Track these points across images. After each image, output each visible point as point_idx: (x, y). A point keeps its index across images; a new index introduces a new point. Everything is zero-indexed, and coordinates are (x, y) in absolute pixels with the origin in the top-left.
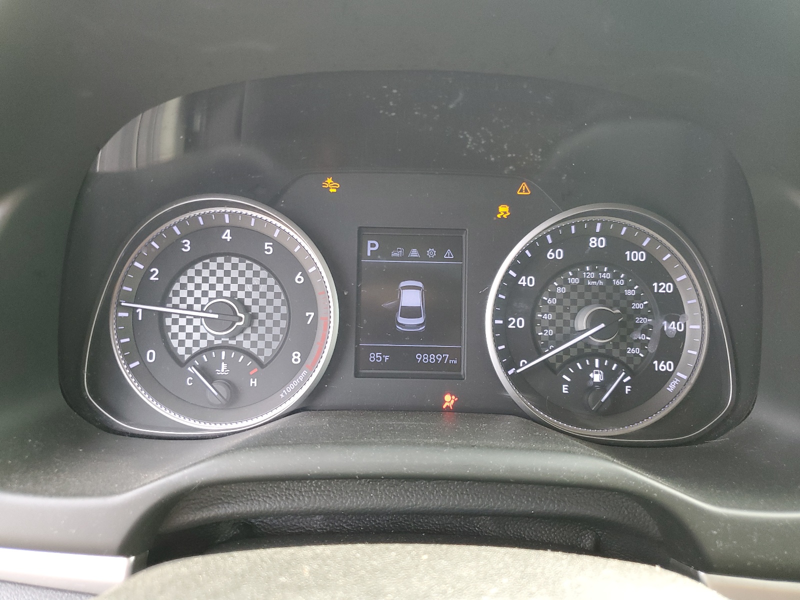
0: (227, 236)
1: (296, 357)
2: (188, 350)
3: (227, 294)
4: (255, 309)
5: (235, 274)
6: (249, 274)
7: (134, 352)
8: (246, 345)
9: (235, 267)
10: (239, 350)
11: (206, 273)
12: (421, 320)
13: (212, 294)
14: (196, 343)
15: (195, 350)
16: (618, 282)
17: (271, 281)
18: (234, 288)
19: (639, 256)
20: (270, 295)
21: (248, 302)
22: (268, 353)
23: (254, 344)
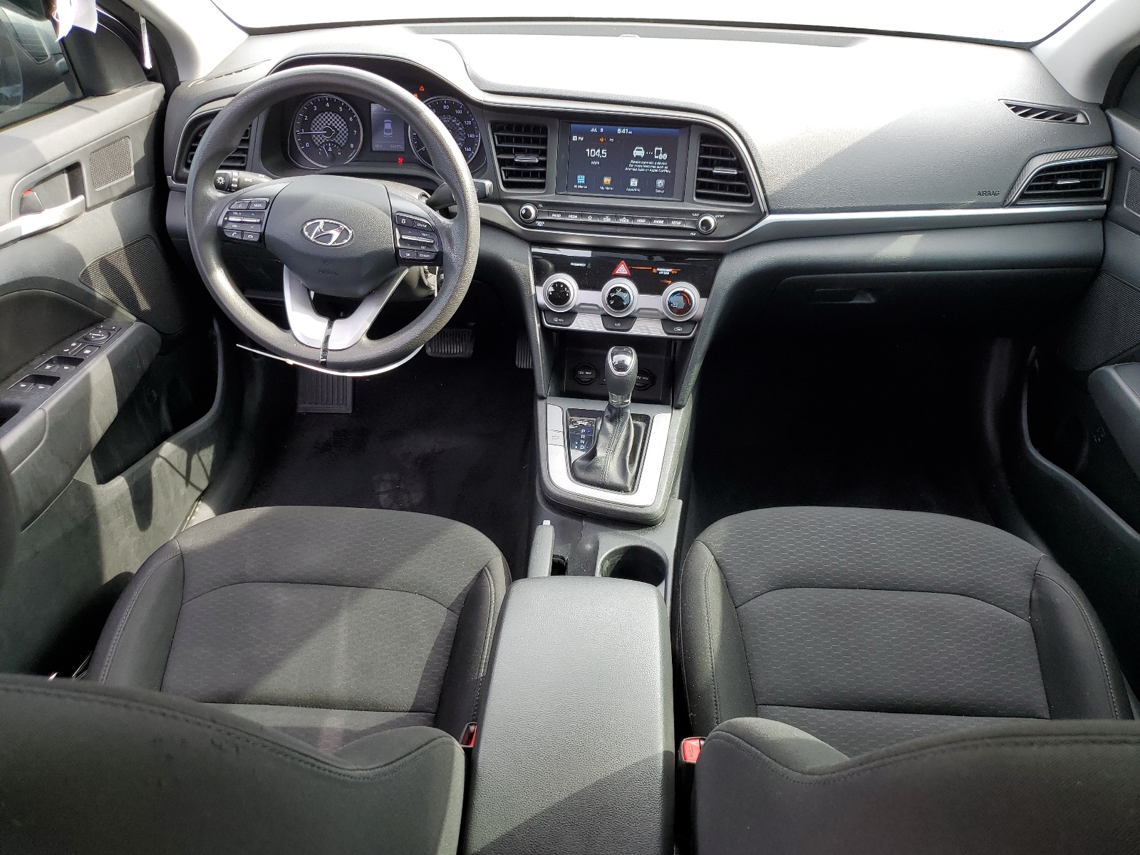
0: (328, 105)
1: (352, 146)
2: (319, 143)
3: (329, 124)
4: (338, 129)
5: (331, 118)
6: (335, 118)
7: (303, 144)
8: (337, 141)
9: (331, 115)
10: (334, 143)
11: (322, 117)
12: (391, 134)
13: (325, 124)
14: (321, 141)
15: (321, 143)
16: (453, 121)
17: (342, 120)
18: (331, 122)
19: (459, 112)
20: (342, 125)
21: (336, 127)
22: (343, 144)
23: (339, 141)
